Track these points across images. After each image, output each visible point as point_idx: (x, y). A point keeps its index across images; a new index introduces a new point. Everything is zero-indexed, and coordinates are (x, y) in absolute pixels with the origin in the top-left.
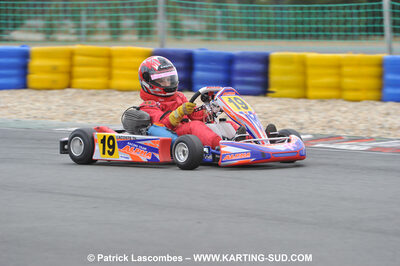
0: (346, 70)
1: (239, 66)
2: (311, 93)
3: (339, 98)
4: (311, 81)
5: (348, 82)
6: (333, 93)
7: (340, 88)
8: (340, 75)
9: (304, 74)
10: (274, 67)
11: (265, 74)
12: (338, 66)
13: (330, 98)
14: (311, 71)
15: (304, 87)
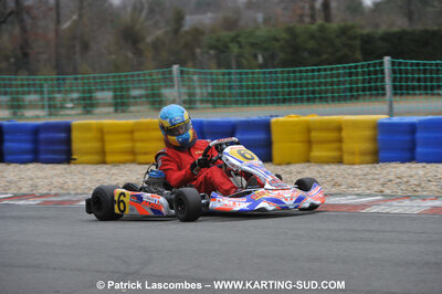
0: (137, 135)
1: (43, 136)
2: (109, 158)
3: (133, 162)
4: (109, 147)
5: (139, 146)
6: (129, 157)
7: (133, 152)
8: (133, 140)
9: (102, 140)
10: (75, 135)
11: (68, 142)
12: (131, 131)
13: (124, 163)
14: (107, 137)
15: (103, 153)
